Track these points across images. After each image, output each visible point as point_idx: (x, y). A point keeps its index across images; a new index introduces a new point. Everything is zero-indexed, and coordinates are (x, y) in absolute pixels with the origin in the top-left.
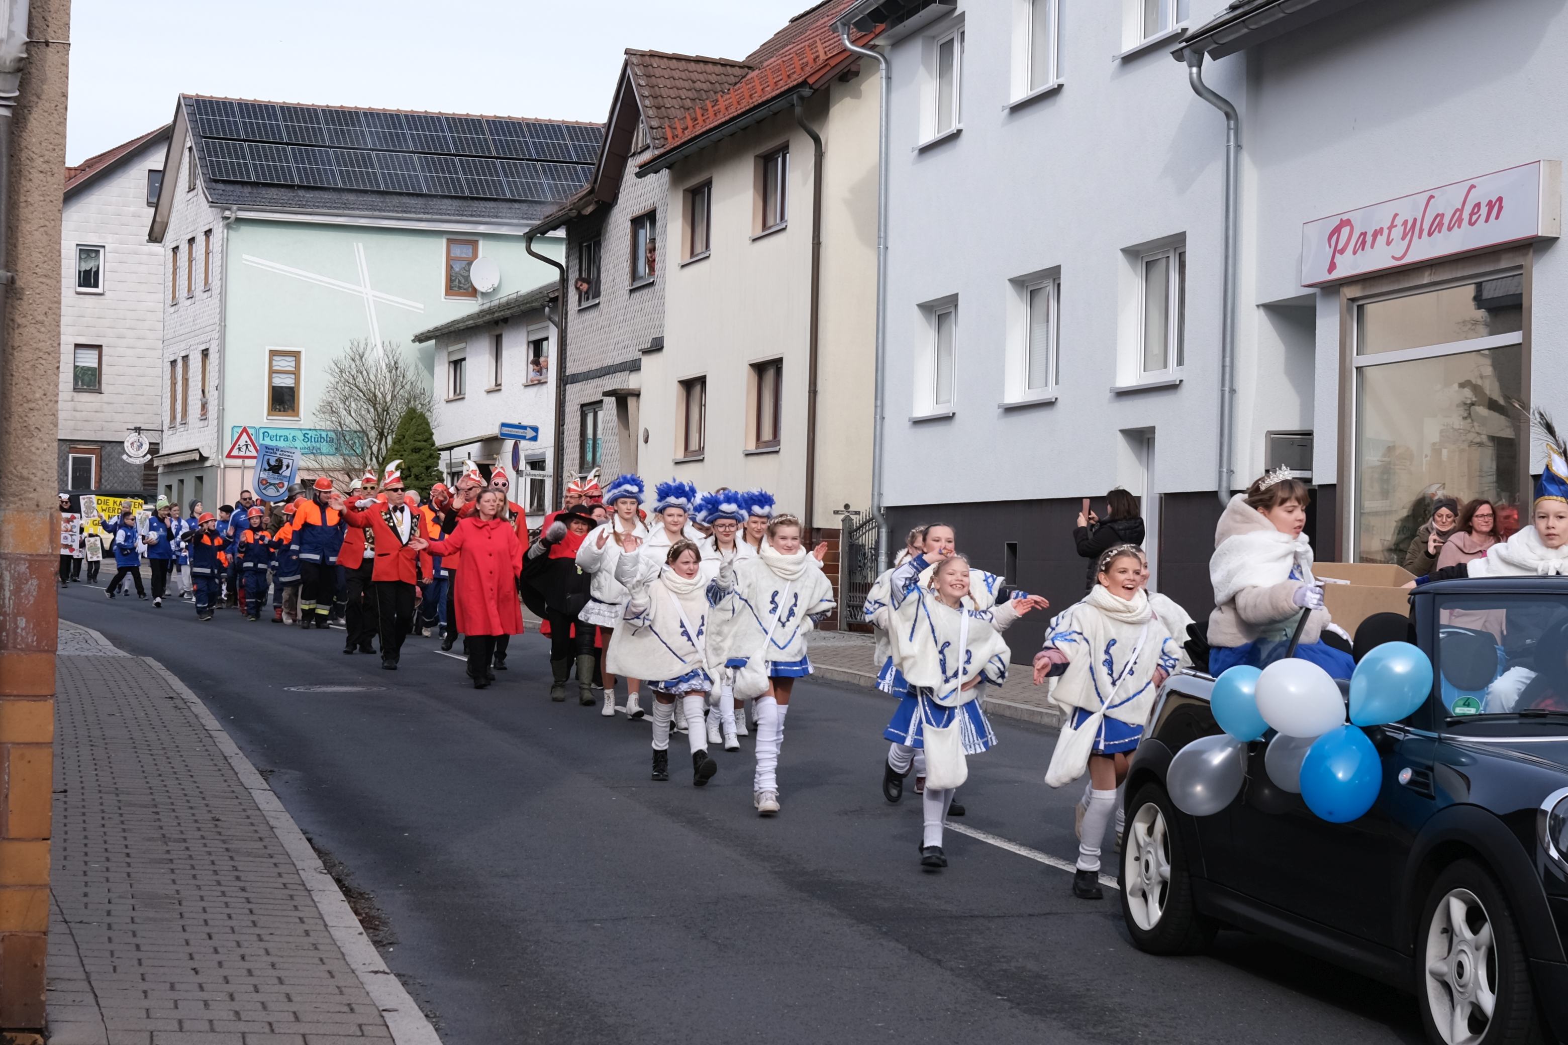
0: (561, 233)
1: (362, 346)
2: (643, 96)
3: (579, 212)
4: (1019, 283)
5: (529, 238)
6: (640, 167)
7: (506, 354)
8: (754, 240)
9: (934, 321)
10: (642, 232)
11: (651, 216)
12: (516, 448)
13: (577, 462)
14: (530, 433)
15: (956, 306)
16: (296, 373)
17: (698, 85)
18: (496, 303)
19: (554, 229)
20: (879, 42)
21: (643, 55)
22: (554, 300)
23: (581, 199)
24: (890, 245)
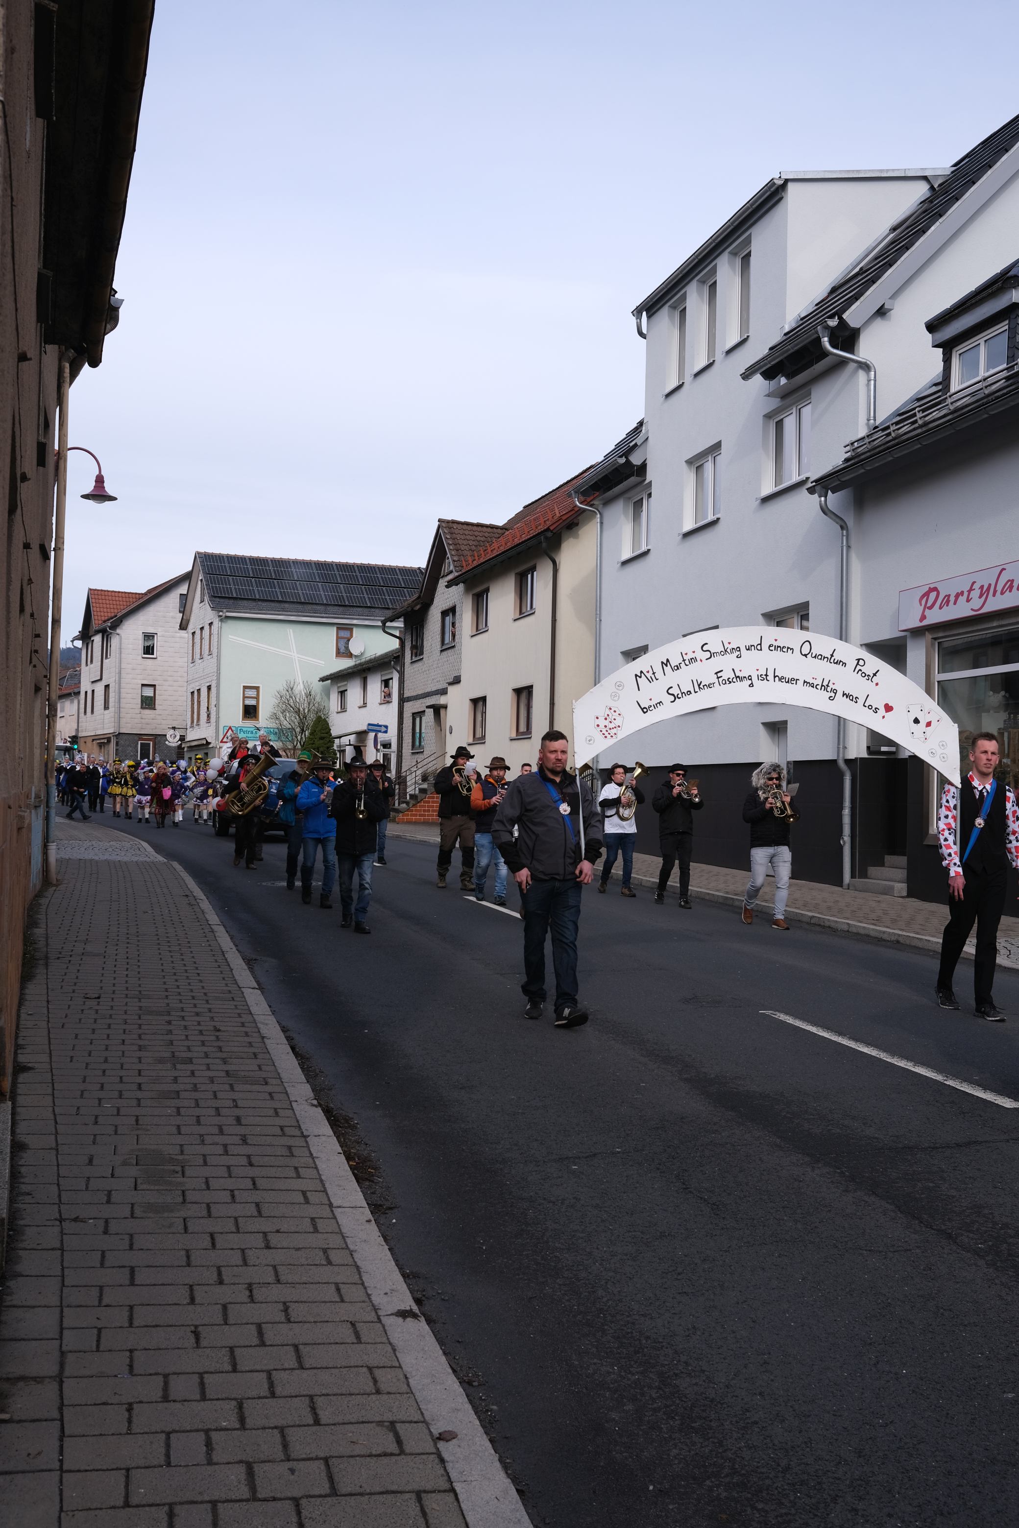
1: (292, 683)
2: (448, 545)
3: (412, 609)
6: (448, 583)
7: (369, 687)
8: (515, 620)
10: (447, 619)
11: (453, 610)
12: (376, 736)
13: (411, 744)
14: (383, 729)
16: (257, 698)
17: (478, 538)
18: (363, 660)
19: (398, 618)
20: (596, 502)
21: (448, 522)
22: (397, 658)
23: (413, 602)
24: (603, 619)
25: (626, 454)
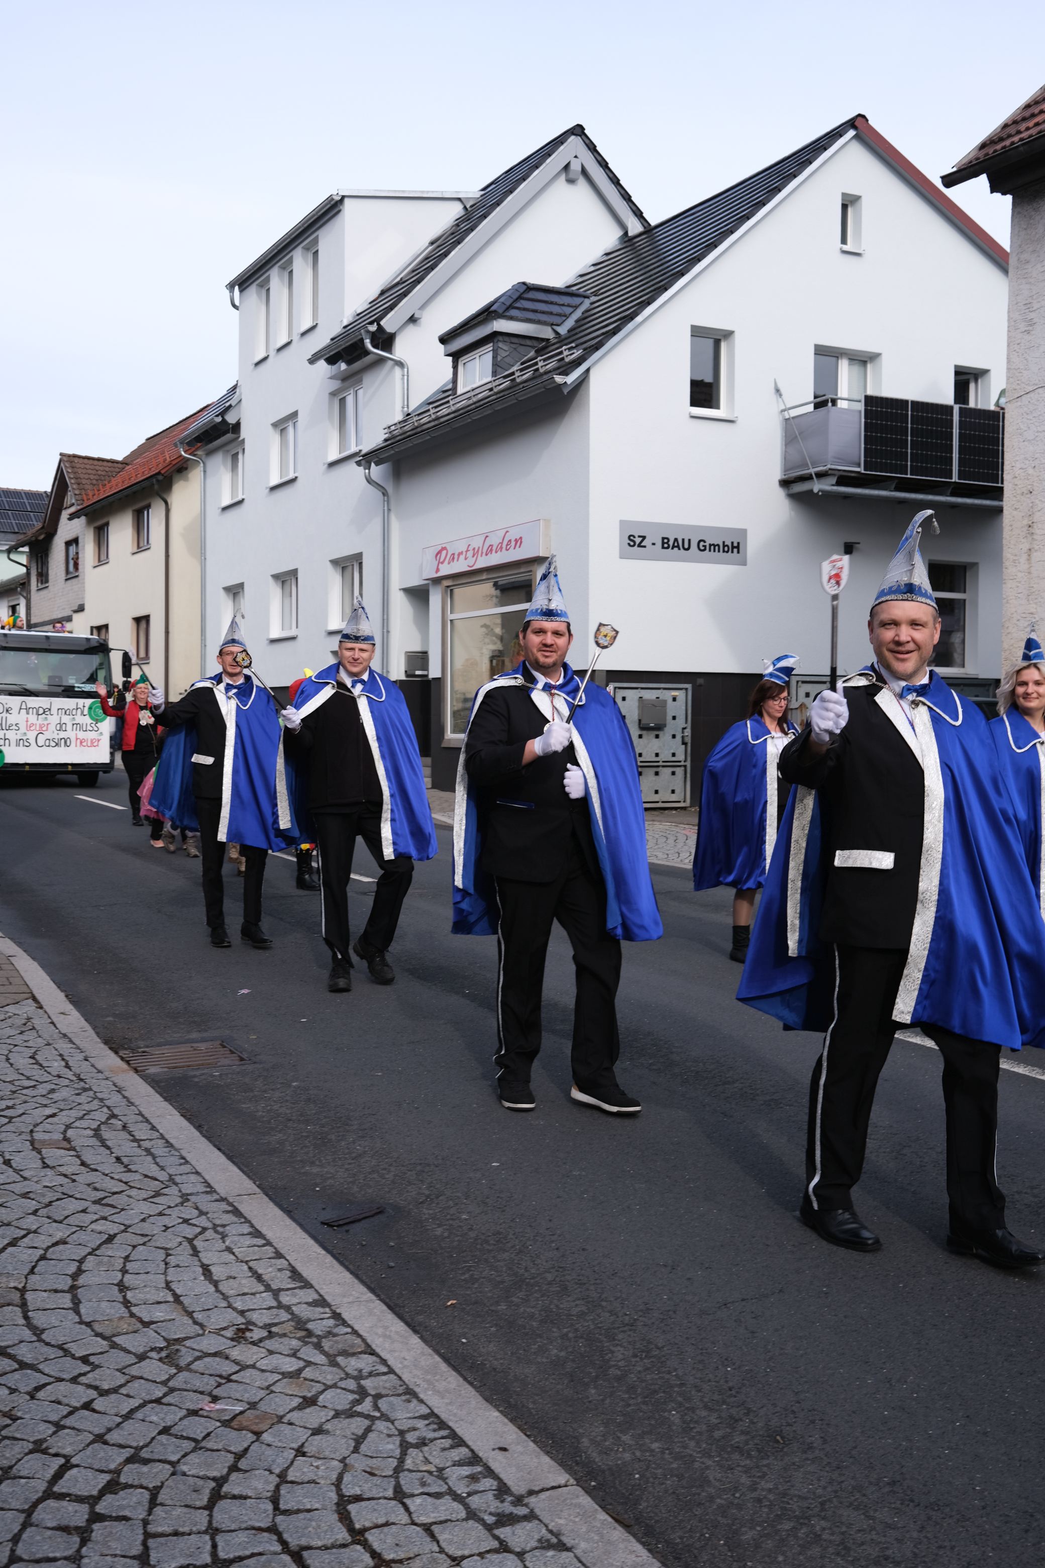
0: (26, 549)
2: (70, 478)
4: (276, 577)
5: (9, 551)
8: (134, 554)
9: (231, 596)
10: (71, 549)
15: (243, 588)
17: (99, 473)
19: (23, 546)
20: (199, 453)
21: (69, 456)
22: (23, 584)
23: (37, 532)
24: (207, 557)
25: (223, 414)
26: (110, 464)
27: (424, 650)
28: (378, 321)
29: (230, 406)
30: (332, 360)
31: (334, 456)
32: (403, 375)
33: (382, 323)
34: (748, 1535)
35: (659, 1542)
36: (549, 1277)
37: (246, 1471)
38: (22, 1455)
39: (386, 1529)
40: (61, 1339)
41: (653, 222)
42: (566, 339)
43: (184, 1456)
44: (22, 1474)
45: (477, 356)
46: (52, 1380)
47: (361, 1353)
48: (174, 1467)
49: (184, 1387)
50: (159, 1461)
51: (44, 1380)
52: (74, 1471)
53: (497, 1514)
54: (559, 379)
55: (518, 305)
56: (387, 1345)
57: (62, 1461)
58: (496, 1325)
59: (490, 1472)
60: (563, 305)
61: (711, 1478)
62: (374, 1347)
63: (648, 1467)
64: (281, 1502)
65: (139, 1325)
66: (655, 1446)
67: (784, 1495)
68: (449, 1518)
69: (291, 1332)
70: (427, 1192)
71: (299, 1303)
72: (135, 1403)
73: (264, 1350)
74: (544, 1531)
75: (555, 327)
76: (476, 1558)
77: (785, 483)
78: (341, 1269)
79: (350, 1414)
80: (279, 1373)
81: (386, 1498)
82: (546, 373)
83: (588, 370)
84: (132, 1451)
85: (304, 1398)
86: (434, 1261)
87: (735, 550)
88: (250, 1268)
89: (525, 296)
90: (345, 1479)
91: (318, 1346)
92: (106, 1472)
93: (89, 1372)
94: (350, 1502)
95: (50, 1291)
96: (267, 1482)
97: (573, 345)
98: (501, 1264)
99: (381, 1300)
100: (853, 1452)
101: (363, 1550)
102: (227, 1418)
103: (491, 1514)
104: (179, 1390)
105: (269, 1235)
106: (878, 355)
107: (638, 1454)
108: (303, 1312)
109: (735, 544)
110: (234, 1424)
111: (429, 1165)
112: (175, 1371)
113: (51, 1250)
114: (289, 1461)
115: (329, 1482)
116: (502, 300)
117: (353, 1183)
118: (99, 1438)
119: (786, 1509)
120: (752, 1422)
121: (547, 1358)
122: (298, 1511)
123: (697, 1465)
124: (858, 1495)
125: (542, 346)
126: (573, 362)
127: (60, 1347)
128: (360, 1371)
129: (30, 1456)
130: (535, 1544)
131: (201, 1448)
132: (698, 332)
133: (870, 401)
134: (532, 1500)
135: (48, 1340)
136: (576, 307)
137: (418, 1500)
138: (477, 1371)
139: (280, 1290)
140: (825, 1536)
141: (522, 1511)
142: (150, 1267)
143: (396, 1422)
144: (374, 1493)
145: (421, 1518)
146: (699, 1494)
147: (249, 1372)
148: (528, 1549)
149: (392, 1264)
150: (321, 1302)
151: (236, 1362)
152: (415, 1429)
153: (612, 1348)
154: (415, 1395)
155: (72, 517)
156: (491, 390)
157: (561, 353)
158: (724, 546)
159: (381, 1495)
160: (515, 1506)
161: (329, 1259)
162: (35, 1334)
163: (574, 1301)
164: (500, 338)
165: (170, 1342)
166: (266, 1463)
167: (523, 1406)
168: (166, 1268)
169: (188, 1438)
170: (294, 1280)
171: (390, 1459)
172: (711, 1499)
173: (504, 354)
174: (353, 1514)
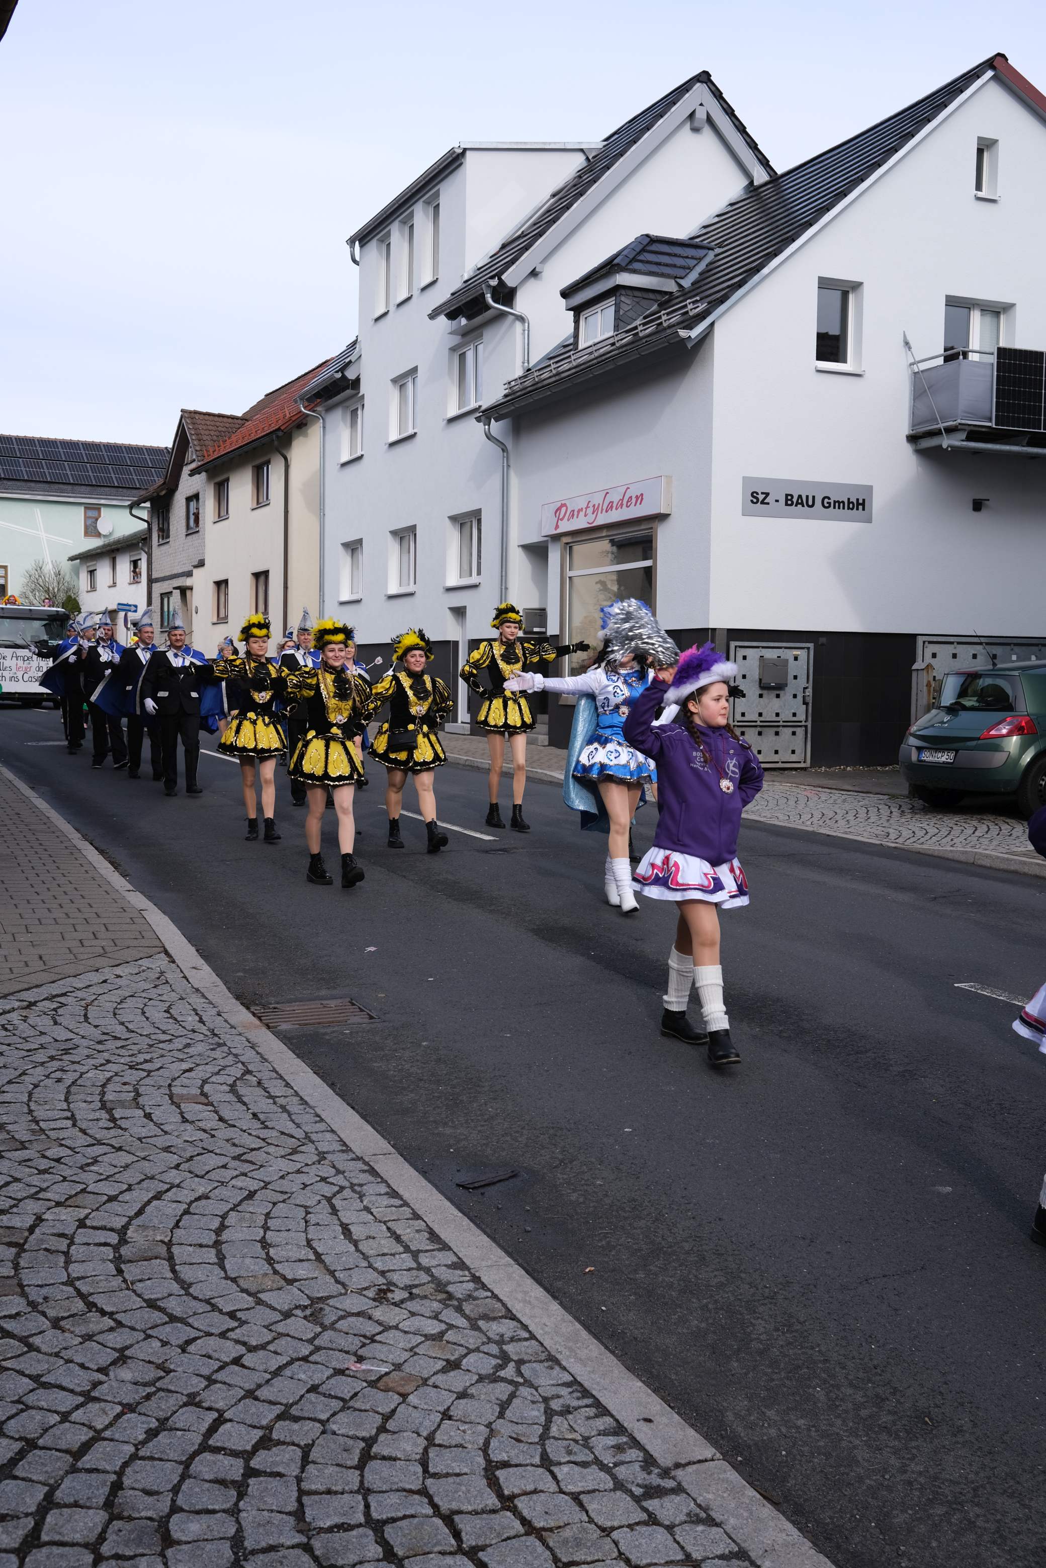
0: (148, 504)
1: (41, 563)
2: (191, 434)
3: (158, 495)
4: (394, 533)
5: (131, 507)
6: (191, 471)
7: (118, 567)
9: (350, 552)
10: (192, 504)
11: (196, 497)
12: (126, 616)
14: (133, 608)
15: (361, 544)
16: (6, 577)
17: (220, 429)
18: (111, 540)
19: (144, 502)
20: (319, 409)
21: (190, 412)
22: (146, 539)
23: (158, 487)
24: (326, 513)
25: (342, 370)
26: (230, 420)
27: (543, 607)
28: (499, 275)
29: (350, 362)
30: (451, 316)
31: (453, 412)
32: (524, 330)
33: (503, 277)
34: (900, 1519)
35: (808, 1521)
36: (687, 1246)
37: (394, 1433)
38: (177, 1407)
39: (535, 1497)
40: (209, 1294)
41: (780, 171)
42: (690, 292)
43: (333, 1415)
44: (177, 1426)
45: (599, 310)
46: (201, 1334)
47: (501, 1317)
48: (324, 1426)
49: (329, 1345)
50: (309, 1419)
51: (194, 1334)
52: (228, 1425)
53: (644, 1486)
54: (683, 333)
55: (641, 257)
56: (527, 1311)
57: (216, 1415)
58: (635, 1294)
59: (635, 1443)
60: (687, 257)
61: (860, 1458)
62: (514, 1312)
63: (794, 1445)
64: (430, 1465)
65: (283, 1283)
66: (801, 1422)
67: (936, 1478)
68: (597, 1487)
69: (431, 1294)
70: (560, 1157)
71: (439, 1265)
72: (283, 1360)
73: (406, 1312)
74: (692, 1504)
75: (678, 280)
76: (625, 1529)
77: (913, 439)
78: (478, 1232)
79: (494, 1379)
80: (421, 1335)
81: (533, 1465)
82: (669, 327)
83: (712, 324)
84: (283, 1408)
85: (447, 1361)
86: (570, 1226)
87: (860, 507)
88: (388, 1228)
89: (649, 248)
90: (492, 1444)
91: (459, 1309)
92: (258, 1428)
93: (236, 1328)
94: (498, 1468)
95: (195, 1245)
96: (415, 1445)
97: (698, 298)
98: (639, 1231)
99: (519, 1265)
100: (1005, 1438)
101: (513, 1517)
102: (373, 1378)
103: (638, 1485)
104: (325, 1348)
105: (406, 1196)
106: (1012, 306)
107: (784, 1430)
108: (443, 1274)
109: (861, 501)
110: (381, 1384)
111: (561, 1129)
112: (320, 1330)
113: (194, 1205)
114: (436, 1425)
115: (476, 1447)
116: (624, 253)
117: (487, 1145)
118: (250, 1394)
119: (938, 1493)
120: (898, 1401)
121: (688, 1329)
122: (447, 1475)
123: (844, 1444)
124: (1012, 1483)
125: (665, 300)
126: (698, 315)
127: (208, 1302)
128: (502, 1336)
129: (184, 1409)
130: (684, 1518)
131: (349, 1408)
132: (825, 284)
133: (1003, 353)
134: (679, 1473)
135: (195, 1294)
136: (700, 259)
137: (565, 1469)
138: (618, 1340)
139: (419, 1251)
140: (979, 1523)
141: (669, 1484)
142: (291, 1225)
143: (539, 1389)
144: (521, 1460)
145: (569, 1487)
146: (848, 1474)
147: (393, 1332)
148: (677, 1523)
149: (529, 1229)
150: (460, 1265)
151: (379, 1323)
152: (558, 1397)
153: (753, 1321)
154: (557, 1362)
155: (193, 473)
156: (613, 344)
157: (686, 306)
158: (849, 502)
159: (528, 1461)
160: (663, 1478)
161: (466, 1221)
162: (183, 1288)
163: (713, 1272)
164: (623, 292)
165: (314, 1301)
166: (413, 1425)
167: (666, 1376)
168: (306, 1226)
169: (336, 1397)
170: (433, 1242)
171: (536, 1426)
172: (860, 1479)
173: (627, 308)
174: (501, 1480)
